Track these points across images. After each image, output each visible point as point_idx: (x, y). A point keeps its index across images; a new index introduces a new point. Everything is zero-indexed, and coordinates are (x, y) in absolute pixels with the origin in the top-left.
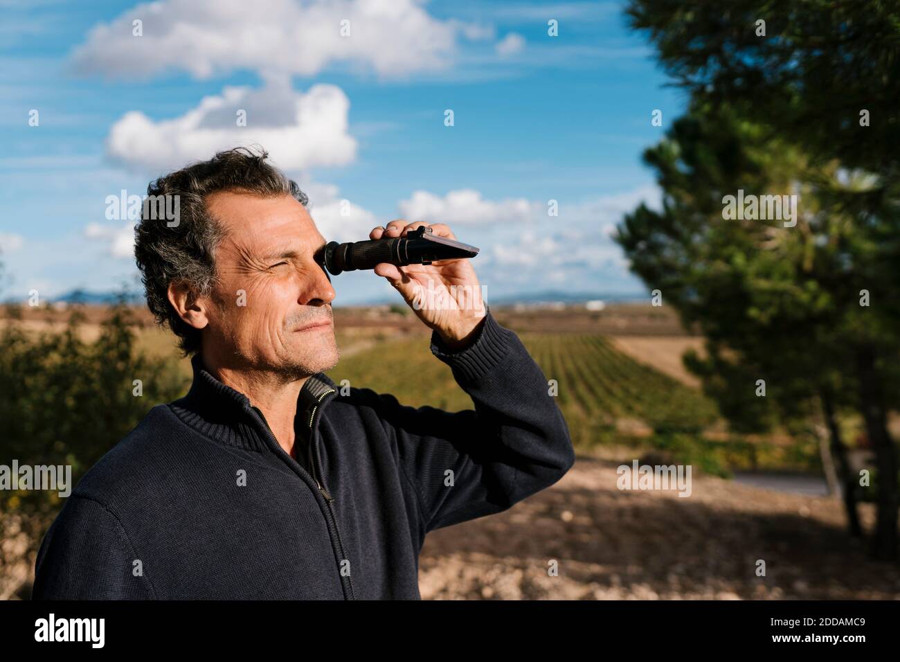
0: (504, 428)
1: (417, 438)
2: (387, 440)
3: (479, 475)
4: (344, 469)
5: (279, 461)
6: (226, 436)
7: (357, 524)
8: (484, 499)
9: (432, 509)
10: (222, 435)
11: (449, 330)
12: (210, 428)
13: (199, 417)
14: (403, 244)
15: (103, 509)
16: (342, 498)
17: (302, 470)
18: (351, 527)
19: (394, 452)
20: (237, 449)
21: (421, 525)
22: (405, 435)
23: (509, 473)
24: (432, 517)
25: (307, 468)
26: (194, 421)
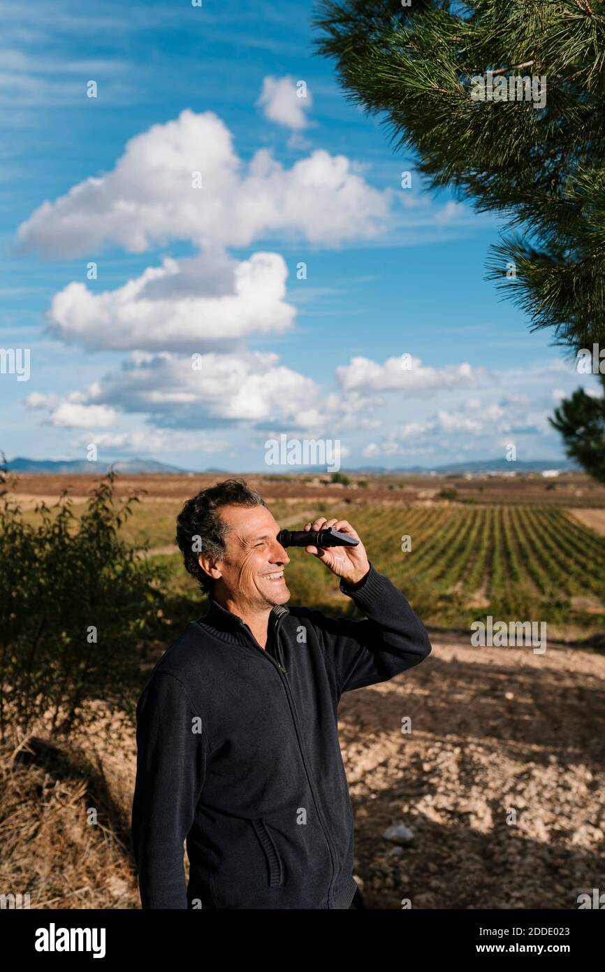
0: (384, 633)
1: (335, 637)
2: (317, 638)
3: (372, 659)
4: (292, 656)
5: (258, 652)
6: (230, 639)
7: (300, 687)
8: (376, 673)
9: (345, 678)
10: (228, 638)
11: (349, 578)
12: (221, 635)
13: (214, 629)
14: (320, 536)
15: (175, 679)
16: (292, 672)
17: (270, 657)
18: (297, 689)
19: (321, 645)
20: (236, 647)
21: (338, 688)
22: (328, 635)
23: (389, 658)
24: (345, 684)
25: (274, 656)
26: (212, 631)
